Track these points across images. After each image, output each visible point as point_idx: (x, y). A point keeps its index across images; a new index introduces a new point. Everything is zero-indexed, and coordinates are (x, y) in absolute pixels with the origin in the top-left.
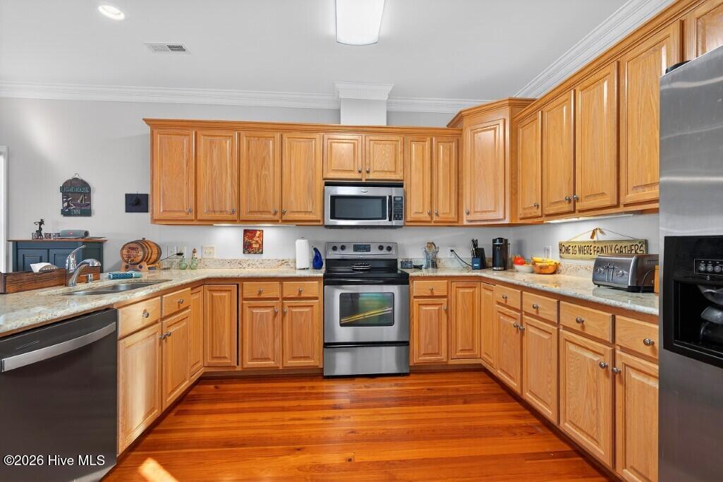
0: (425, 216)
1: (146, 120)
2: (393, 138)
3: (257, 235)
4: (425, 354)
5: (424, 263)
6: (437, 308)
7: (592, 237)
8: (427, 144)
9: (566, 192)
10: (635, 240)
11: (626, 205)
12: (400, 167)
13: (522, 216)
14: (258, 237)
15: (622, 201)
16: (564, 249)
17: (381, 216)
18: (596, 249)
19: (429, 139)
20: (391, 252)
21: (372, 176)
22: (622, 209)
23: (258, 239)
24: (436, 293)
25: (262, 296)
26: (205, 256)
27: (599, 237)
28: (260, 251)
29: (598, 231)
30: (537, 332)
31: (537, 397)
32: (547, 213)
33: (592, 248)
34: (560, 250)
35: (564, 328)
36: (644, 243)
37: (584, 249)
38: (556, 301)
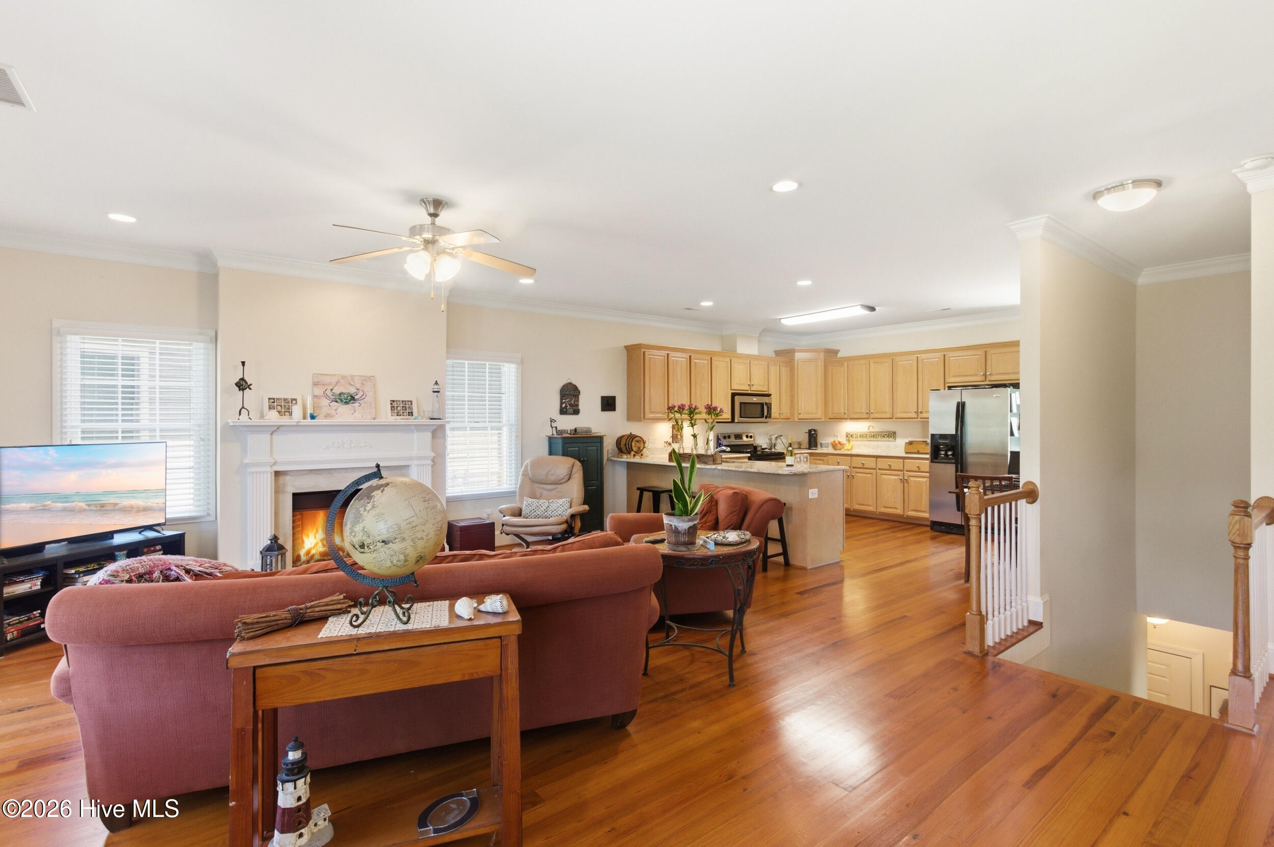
0: (778, 416)
2: (763, 363)
5: (768, 446)
7: (868, 430)
8: (776, 367)
9: (864, 410)
10: (891, 432)
11: (896, 418)
12: (767, 382)
13: (831, 417)
15: (894, 416)
16: (849, 436)
17: (760, 416)
18: (870, 435)
19: (777, 364)
20: (752, 440)
22: (894, 419)
27: (872, 430)
29: (871, 427)
30: (863, 475)
31: (862, 505)
32: (851, 417)
33: (868, 435)
34: (847, 436)
35: (879, 469)
36: (895, 433)
37: (863, 436)
38: (875, 459)
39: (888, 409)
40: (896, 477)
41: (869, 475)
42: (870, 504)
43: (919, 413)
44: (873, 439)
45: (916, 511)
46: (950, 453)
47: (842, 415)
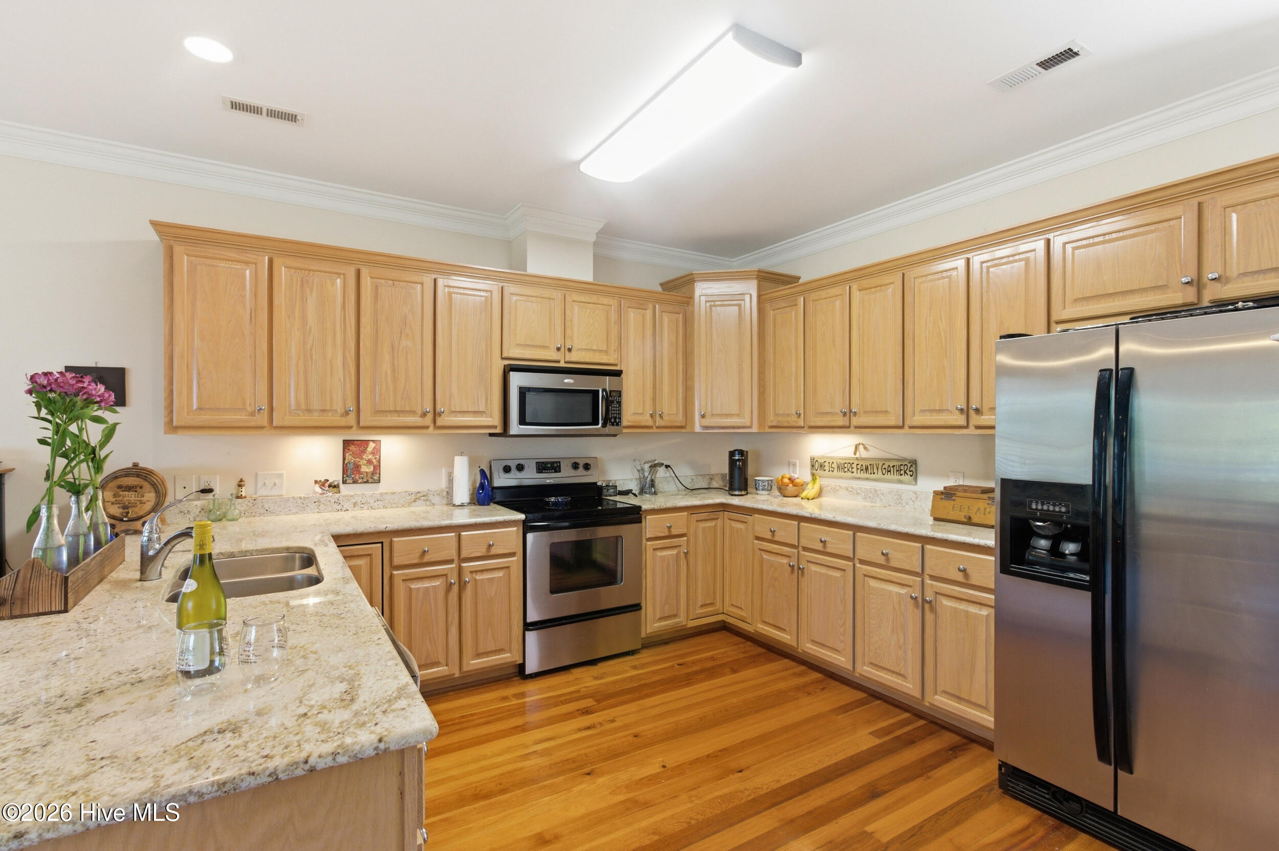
0: (646, 420)
1: (154, 224)
2: (605, 300)
3: (370, 449)
4: (661, 619)
5: (634, 486)
6: (674, 552)
7: (855, 453)
8: (649, 313)
9: (839, 405)
10: (905, 460)
11: (911, 427)
12: (614, 345)
13: (774, 424)
14: (373, 453)
15: (908, 422)
16: (817, 466)
17: (590, 420)
18: (859, 467)
19: (650, 306)
20: (589, 472)
21: (575, 356)
22: (906, 430)
23: (370, 457)
24: (674, 531)
25: (427, 558)
26: (262, 492)
27: (862, 453)
28: (374, 478)
29: (861, 447)
30: (823, 570)
31: (823, 645)
32: (812, 424)
33: (854, 466)
34: (813, 466)
35: (862, 562)
36: (914, 463)
37: (844, 467)
38: (851, 533)
39: (893, 404)
40: (903, 591)
41: (837, 574)
42: (840, 646)
43: (972, 412)
44: (868, 476)
45: (959, 699)
46: (1070, 548)
47: (793, 421)
